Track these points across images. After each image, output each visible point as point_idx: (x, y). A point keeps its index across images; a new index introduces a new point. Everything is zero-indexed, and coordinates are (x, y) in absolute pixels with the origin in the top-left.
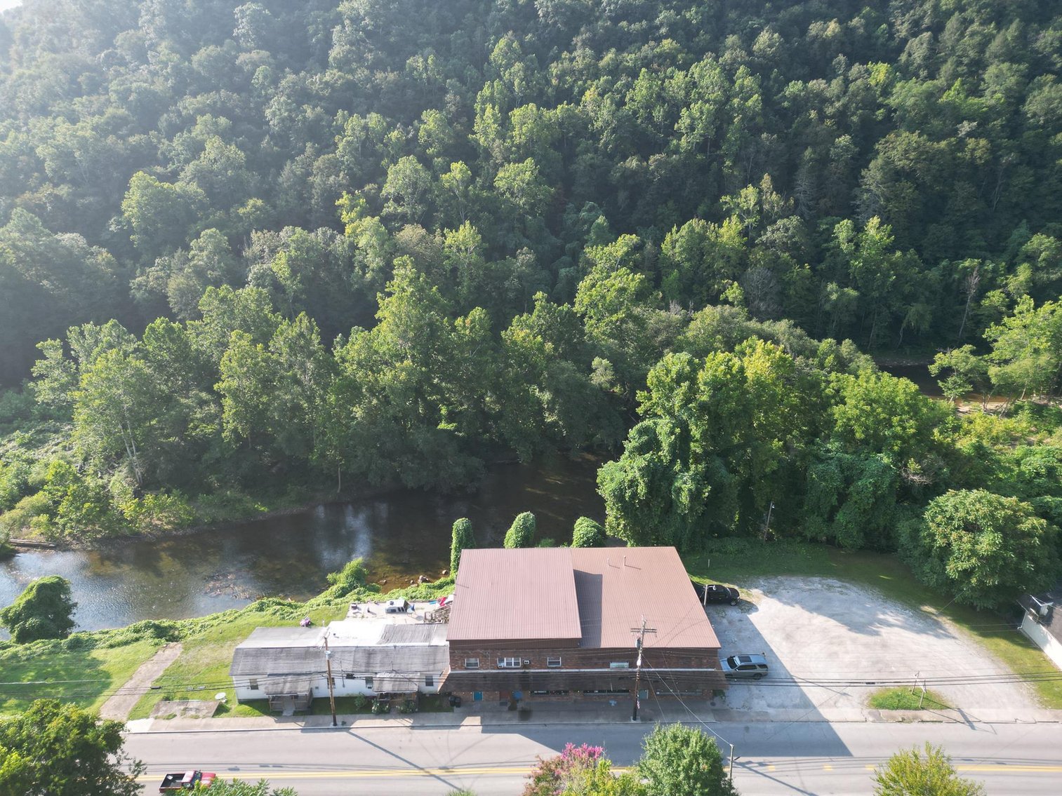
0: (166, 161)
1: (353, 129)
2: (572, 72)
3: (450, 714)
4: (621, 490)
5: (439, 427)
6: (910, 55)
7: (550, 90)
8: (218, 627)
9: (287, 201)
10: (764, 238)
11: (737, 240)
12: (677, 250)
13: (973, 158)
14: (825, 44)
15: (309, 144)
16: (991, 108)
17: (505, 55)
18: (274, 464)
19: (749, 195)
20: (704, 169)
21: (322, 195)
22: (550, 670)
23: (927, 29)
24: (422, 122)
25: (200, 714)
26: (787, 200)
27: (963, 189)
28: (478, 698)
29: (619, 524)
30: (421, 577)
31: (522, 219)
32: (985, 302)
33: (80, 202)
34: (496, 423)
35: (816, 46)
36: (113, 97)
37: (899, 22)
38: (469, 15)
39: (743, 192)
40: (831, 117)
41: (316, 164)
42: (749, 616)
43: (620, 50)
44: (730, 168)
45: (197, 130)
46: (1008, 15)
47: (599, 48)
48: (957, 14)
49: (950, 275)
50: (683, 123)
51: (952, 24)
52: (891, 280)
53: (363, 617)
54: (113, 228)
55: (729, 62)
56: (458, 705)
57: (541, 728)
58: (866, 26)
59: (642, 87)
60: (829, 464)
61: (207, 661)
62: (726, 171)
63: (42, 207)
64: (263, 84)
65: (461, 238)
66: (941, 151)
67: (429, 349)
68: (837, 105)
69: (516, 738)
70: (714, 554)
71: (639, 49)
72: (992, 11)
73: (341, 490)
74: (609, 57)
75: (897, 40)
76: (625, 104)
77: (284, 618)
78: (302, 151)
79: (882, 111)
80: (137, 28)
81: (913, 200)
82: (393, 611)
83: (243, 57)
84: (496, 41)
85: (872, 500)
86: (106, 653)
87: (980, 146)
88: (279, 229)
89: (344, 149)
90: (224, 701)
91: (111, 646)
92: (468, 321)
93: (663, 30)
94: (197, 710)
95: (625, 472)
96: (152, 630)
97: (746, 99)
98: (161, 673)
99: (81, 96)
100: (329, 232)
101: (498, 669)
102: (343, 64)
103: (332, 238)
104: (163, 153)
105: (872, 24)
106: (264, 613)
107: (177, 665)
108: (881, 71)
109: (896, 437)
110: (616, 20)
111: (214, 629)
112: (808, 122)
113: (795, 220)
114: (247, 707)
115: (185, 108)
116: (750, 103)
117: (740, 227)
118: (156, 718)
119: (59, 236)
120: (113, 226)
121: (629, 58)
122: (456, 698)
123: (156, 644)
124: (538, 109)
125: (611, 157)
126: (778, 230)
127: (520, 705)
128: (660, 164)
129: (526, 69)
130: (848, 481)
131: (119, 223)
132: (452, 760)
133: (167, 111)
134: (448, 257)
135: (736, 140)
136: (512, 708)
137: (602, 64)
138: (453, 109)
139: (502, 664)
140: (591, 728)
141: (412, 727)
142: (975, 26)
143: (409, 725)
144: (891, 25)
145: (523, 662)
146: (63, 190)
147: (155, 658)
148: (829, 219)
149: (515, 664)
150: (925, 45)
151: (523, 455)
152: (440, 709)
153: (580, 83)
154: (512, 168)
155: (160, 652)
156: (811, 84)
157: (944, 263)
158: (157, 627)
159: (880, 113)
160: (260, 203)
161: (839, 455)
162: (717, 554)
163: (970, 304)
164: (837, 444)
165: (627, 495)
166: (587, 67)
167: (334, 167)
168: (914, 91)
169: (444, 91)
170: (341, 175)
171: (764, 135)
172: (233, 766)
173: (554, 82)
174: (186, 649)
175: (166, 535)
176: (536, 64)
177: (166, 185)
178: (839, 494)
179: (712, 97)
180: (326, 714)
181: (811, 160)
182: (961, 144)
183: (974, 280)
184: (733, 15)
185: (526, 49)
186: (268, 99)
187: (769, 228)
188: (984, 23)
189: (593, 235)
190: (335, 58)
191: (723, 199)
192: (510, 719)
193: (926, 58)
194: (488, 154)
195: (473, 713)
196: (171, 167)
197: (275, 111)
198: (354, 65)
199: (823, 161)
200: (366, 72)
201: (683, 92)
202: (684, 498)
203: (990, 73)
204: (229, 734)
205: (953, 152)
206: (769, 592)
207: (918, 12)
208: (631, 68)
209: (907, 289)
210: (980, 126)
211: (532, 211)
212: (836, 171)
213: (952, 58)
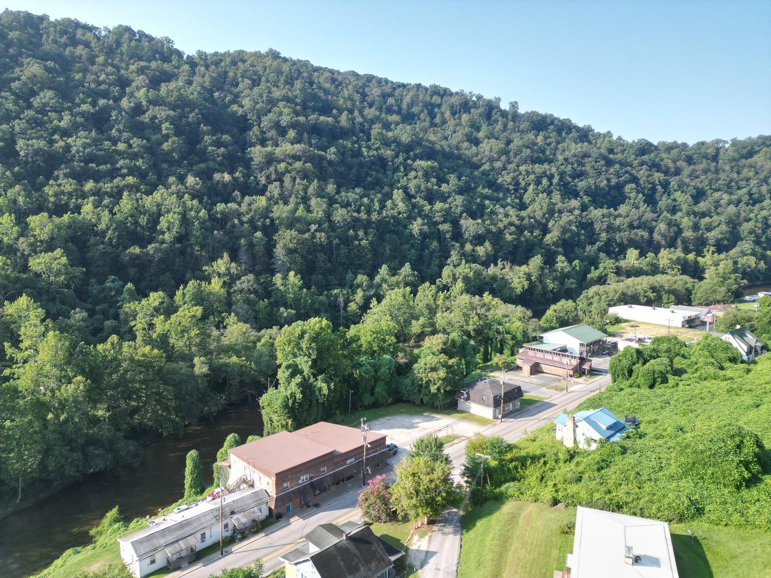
2: (63, 193)
3: (281, 522)
4: (285, 401)
6: (271, 193)
7: (51, 204)
10: (236, 288)
11: (221, 290)
13: (321, 242)
14: (225, 185)
16: (320, 218)
19: (219, 265)
20: (183, 252)
22: (322, 477)
23: (275, 180)
26: (241, 266)
27: (321, 257)
28: (289, 509)
31: (59, 293)
32: (349, 309)
35: (220, 186)
37: (259, 176)
39: (215, 264)
43: (97, 181)
44: (200, 251)
46: (311, 176)
47: (79, 179)
48: (287, 174)
49: (330, 298)
50: (163, 224)
51: (287, 179)
55: (176, 191)
58: (243, 177)
60: (366, 366)
62: (196, 253)
66: (306, 239)
68: (248, 216)
69: (322, 514)
71: (111, 181)
72: (303, 174)
74: (90, 185)
75: (262, 185)
76: (115, 215)
79: (269, 220)
81: (302, 264)
85: (389, 376)
87: (322, 235)
93: (124, 171)
97: (198, 213)
101: (299, 485)
105: (245, 176)
108: (261, 200)
109: (390, 345)
110: (86, 162)
112: (234, 226)
113: (251, 276)
116: (201, 214)
117: (221, 283)
121: (105, 187)
122: (278, 514)
124: (51, 216)
126: (243, 282)
127: (311, 504)
129: (25, 190)
130: (376, 371)
135: (199, 235)
136: (308, 506)
137: (86, 189)
139: (300, 482)
141: (266, 535)
142: (298, 180)
143: (264, 535)
144: (256, 177)
149: (307, 478)
150: (277, 188)
152: (272, 524)
153: (73, 201)
154: (44, 256)
156: (229, 205)
157: (326, 292)
159: (267, 221)
161: (368, 361)
163: (342, 311)
164: (365, 357)
165: (290, 402)
166: (75, 190)
168: (285, 209)
171: (215, 232)
173: (52, 199)
178: (374, 379)
179: (177, 210)
181: (245, 245)
182: (314, 235)
183: (341, 299)
184: (164, 166)
187: (237, 282)
188: (302, 179)
189: (125, 296)
191: (203, 268)
192: (312, 510)
193: (279, 195)
195: (292, 516)
199: (251, 245)
201: (155, 208)
203: (313, 202)
205: (312, 239)
207: (267, 172)
208: (112, 192)
209: (317, 306)
210: (319, 227)
211: (68, 286)
212: (260, 250)
213: (293, 196)
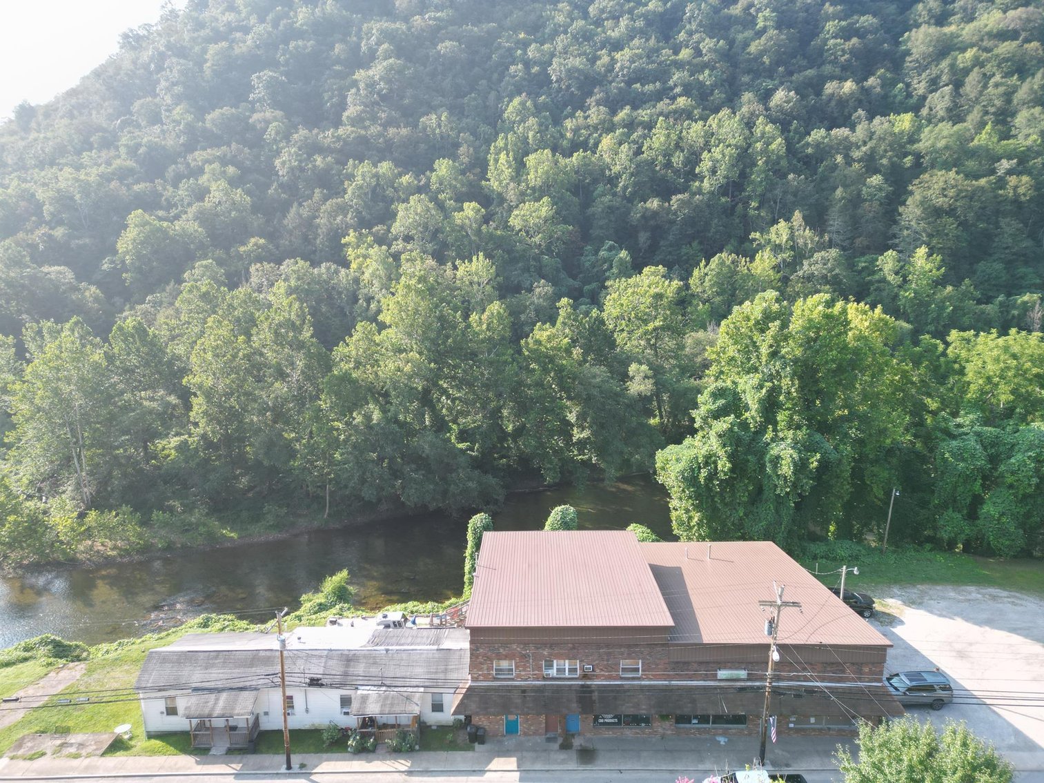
0: (170, 206)
1: (363, 176)
2: (587, 127)
3: (470, 754)
4: (692, 470)
6: (931, 109)
7: (565, 142)
8: (142, 645)
9: (290, 241)
10: (800, 273)
11: (771, 272)
12: (707, 284)
13: (1016, 195)
14: (842, 102)
15: (317, 190)
16: (1029, 149)
17: (519, 113)
18: (250, 489)
19: (780, 232)
20: (729, 211)
21: (328, 234)
22: (624, 682)
23: (947, 84)
24: (433, 170)
25: (84, 752)
26: (821, 236)
27: (1009, 225)
28: (512, 729)
29: (690, 518)
31: (537, 259)
33: (75, 243)
35: (833, 103)
36: (123, 150)
37: (915, 81)
38: (484, 82)
39: (773, 229)
40: (859, 161)
41: (323, 208)
42: (894, 630)
43: (635, 108)
44: (758, 209)
45: (203, 180)
46: (1029, 69)
47: (613, 105)
48: (976, 69)
49: (1008, 312)
50: (705, 165)
51: (973, 78)
52: (948, 311)
54: (105, 267)
55: (747, 115)
56: (482, 742)
57: (615, 775)
58: (883, 86)
59: (659, 138)
60: (964, 440)
62: (752, 212)
63: (33, 247)
64: (275, 140)
65: (474, 269)
66: (981, 189)
68: (864, 149)
71: (654, 106)
72: (1013, 65)
73: (329, 515)
74: (623, 114)
75: (916, 98)
76: (643, 153)
78: (310, 197)
79: (910, 157)
80: (155, 95)
81: (957, 237)
83: (256, 116)
84: (511, 101)
85: (1035, 481)
87: (1023, 182)
88: (279, 262)
89: (353, 193)
90: (126, 737)
92: (484, 317)
93: (678, 90)
94: (81, 745)
96: (50, 647)
97: (768, 144)
98: (44, 700)
99: (90, 150)
100: (333, 267)
101: (544, 679)
102: (357, 121)
103: (337, 272)
104: (166, 200)
105: (888, 84)
106: (209, 629)
107: (72, 688)
108: (905, 122)
110: (629, 83)
111: (135, 647)
112: (835, 167)
113: (834, 253)
114: (158, 742)
115: (195, 160)
116: (773, 146)
117: (774, 262)
118: (12, 758)
119: (46, 269)
120: (106, 266)
121: (644, 114)
122: (478, 728)
123: (49, 664)
124: (554, 155)
125: (630, 200)
126: (816, 262)
127: (577, 742)
128: (683, 203)
129: (540, 125)
130: (994, 460)
131: (112, 262)
133: (176, 163)
134: (460, 289)
135: (761, 182)
136: (565, 746)
137: (616, 119)
138: (466, 160)
139: (550, 672)
141: (410, 773)
142: (997, 78)
143: (404, 768)
144: (908, 85)
145: (582, 668)
146: (59, 232)
147: (42, 683)
148: (867, 257)
149: (572, 670)
150: (947, 97)
152: (453, 746)
153: (595, 135)
154: (527, 207)
155: (52, 674)
156: (833, 132)
157: (1001, 298)
158: (57, 644)
159: (908, 161)
160: (262, 241)
161: (977, 428)
164: (971, 416)
165: (702, 475)
166: (603, 122)
167: (343, 209)
168: (945, 133)
169: (457, 145)
170: (349, 216)
171: (791, 176)
173: (569, 135)
174: (90, 671)
175: (108, 562)
176: (550, 121)
177: (165, 224)
178: (985, 478)
179: (733, 142)
180: (277, 753)
181: (843, 198)
182: (1002, 182)
183: (1037, 315)
184: (746, 79)
185: (538, 110)
186: (278, 153)
187: (805, 263)
188: (1007, 75)
189: (615, 270)
190: (348, 117)
191: (753, 235)
192: (563, 762)
193: (949, 110)
194: (501, 199)
195: (505, 753)
196: (173, 212)
197: (285, 161)
198: (367, 123)
199: (855, 201)
200: (379, 128)
201: (701, 140)
202: (786, 469)
203: (1020, 119)
205: (994, 190)
206: (911, 603)
207: (934, 71)
208: (647, 122)
210: (1019, 164)
211: (549, 251)
212: (870, 209)
213: (977, 108)
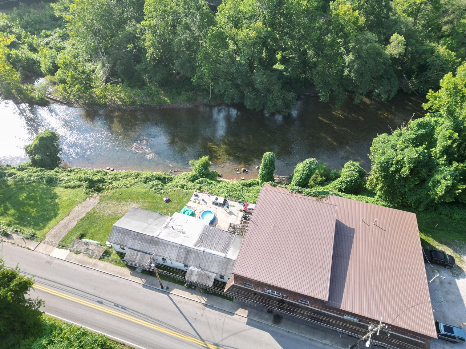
3: (231, 302)
4: (388, 164)
5: (274, 67)
8: (120, 190)
18: (178, 74)
22: (300, 304)
25: (94, 255)
29: (377, 184)
30: (243, 168)
34: (311, 71)
42: (456, 280)
53: (199, 203)
57: (286, 334)
61: (109, 212)
67: (276, 13)
69: (266, 336)
70: (442, 216)
73: (211, 98)
77: (156, 192)
82: (216, 204)
86: (62, 192)
91: (66, 187)
94: (93, 251)
95: (396, 150)
96: (87, 182)
98: (84, 215)
101: (265, 292)
106: (146, 185)
107: (94, 210)
111: (118, 190)
114: (119, 257)
118: (71, 251)
123: (87, 193)
127: (275, 311)
132: (223, 340)
136: (270, 311)
139: (268, 291)
140: (319, 345)
141: (206, 305)
143: (204, 302)
145: (282, 295)
147: (84, 203)
149: (277, 294)
151: (323, 97)
155: (87, 199)
158: (90, 180)
162: (444, 217)
165: (391, 169)
172: (100, 300)
174: (101, 201)
175: (118, 108)
192: (266, 320)
195: (244, 307)
202: (440, 190)
204: (104, 275)
